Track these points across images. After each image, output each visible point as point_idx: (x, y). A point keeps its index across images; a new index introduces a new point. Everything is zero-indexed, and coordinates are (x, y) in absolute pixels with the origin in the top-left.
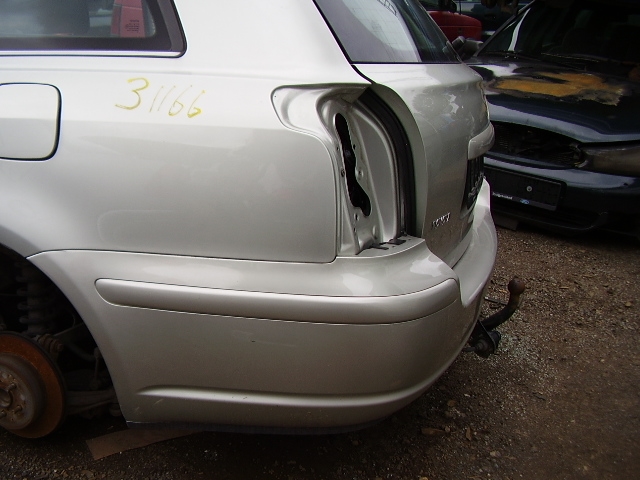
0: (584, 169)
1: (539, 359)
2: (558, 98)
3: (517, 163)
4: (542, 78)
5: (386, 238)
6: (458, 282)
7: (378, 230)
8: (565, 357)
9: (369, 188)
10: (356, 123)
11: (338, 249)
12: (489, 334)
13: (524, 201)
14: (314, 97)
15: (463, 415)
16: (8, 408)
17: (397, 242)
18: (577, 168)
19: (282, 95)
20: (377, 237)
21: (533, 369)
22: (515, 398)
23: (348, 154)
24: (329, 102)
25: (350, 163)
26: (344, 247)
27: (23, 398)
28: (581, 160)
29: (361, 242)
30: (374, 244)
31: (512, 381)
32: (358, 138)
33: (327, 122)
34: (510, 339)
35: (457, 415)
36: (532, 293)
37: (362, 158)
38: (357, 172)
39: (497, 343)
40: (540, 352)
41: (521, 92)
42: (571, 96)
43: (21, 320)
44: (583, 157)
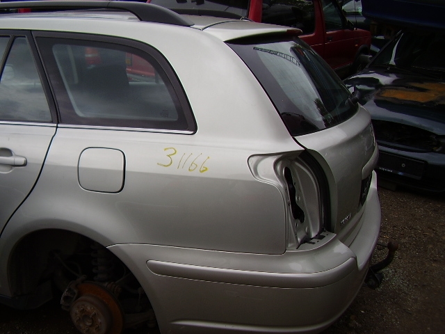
0: (439, 152)
1: (408, 285)
2: (422, 104)
3: (395, 148)
4: (412, 87)
5: (313, 235)
6: (356, 258)
7: (309, 229)
8: (425, 284)
9: (303, 205)
10: (296, 171)
11: (286, 246)
12: (376, 275)
13: (400, 173)
14: (272, 160)
15: (360, 326)
16: (91, 326)
17: (319, 237)
18: (435, 152)
19: (254, 160)
20: (308, 234)
21: (404, 293)
22: (393, 313)
23: (291, 187)
24: (281, 162)
25: (292, 192)
26: (289, 245)
27: (99, 320)
28: (438, 146)
29: (299, 240)
30: (307, 240)
31: (391, 301)
32: (297, 178)
33: (279, 174)
34: (390, 271)
35: (356, 325)
36: (405, 238)
37: (299, 189)
38: (296, 198)
39: (381, 280)
40: (409, 281)
41: (397, 99)
42: (431, 102)
43: (94, 271)
44: (438, 145)
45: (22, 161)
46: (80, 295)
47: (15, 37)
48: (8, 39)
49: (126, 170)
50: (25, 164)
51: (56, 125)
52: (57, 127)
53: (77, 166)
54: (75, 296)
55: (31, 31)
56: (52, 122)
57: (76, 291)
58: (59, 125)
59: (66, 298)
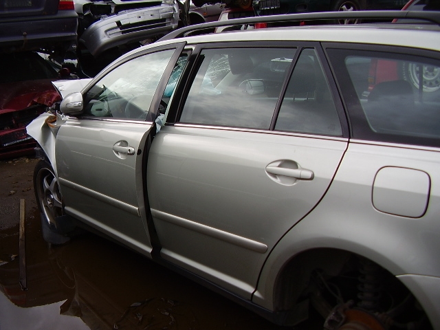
45: (309, 175)
46: (347, 321)
47: (303, 48)
48: (295, 50)
49: (432, 194)
50: (312, 178)
51: (347, 140)
52: (349, 142)
53: (371, 185)
54: (342, 321)
55: (320, 42)
56: (343, 136)
57: (343, 316)
58: (351, 140)
59: (331, 322)
